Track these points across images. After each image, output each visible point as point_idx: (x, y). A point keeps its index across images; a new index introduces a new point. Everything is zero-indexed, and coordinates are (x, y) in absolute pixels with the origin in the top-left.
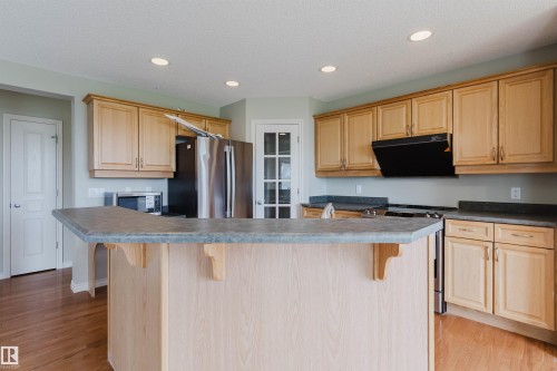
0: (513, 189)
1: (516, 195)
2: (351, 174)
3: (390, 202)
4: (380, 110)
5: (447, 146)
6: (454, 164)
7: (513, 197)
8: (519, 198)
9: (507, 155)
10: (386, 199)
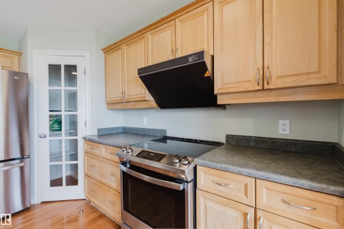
0: (281, 122)
1: (284, 129)
2: (130, 105)
3: (168, 134)
4: (150, 36)
5: (206, 69)
6: (216, 92)
7: (281, 132)
8: (288, 132)
9: (274, 76)
10: (165, 131)
